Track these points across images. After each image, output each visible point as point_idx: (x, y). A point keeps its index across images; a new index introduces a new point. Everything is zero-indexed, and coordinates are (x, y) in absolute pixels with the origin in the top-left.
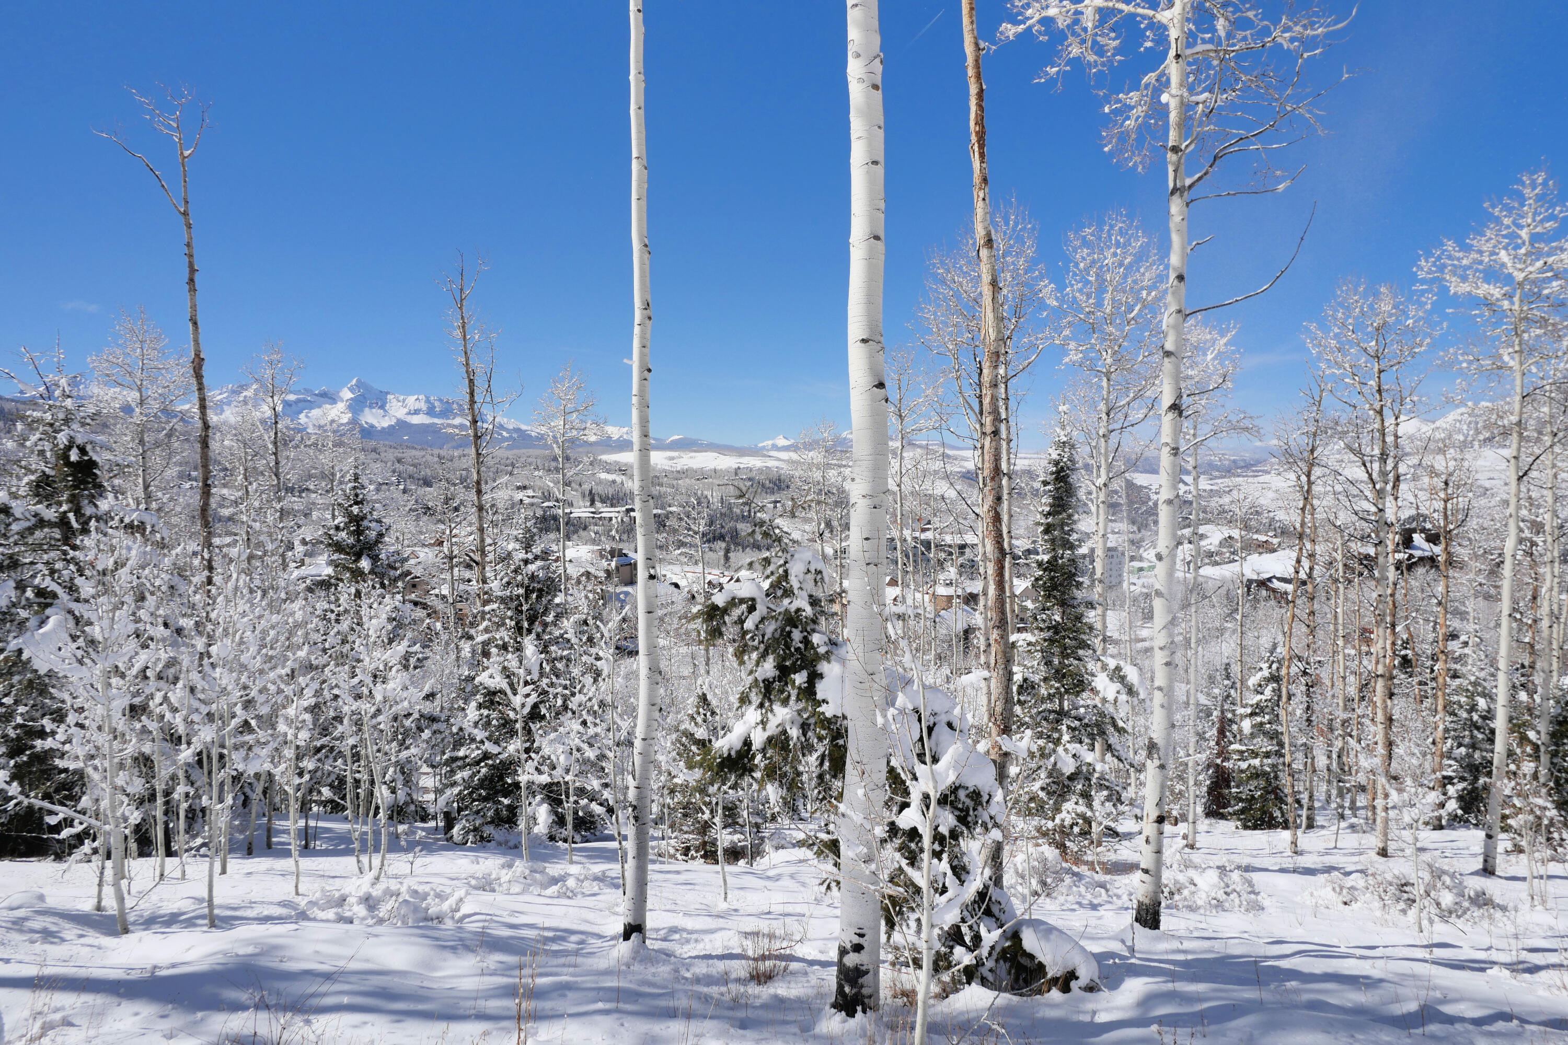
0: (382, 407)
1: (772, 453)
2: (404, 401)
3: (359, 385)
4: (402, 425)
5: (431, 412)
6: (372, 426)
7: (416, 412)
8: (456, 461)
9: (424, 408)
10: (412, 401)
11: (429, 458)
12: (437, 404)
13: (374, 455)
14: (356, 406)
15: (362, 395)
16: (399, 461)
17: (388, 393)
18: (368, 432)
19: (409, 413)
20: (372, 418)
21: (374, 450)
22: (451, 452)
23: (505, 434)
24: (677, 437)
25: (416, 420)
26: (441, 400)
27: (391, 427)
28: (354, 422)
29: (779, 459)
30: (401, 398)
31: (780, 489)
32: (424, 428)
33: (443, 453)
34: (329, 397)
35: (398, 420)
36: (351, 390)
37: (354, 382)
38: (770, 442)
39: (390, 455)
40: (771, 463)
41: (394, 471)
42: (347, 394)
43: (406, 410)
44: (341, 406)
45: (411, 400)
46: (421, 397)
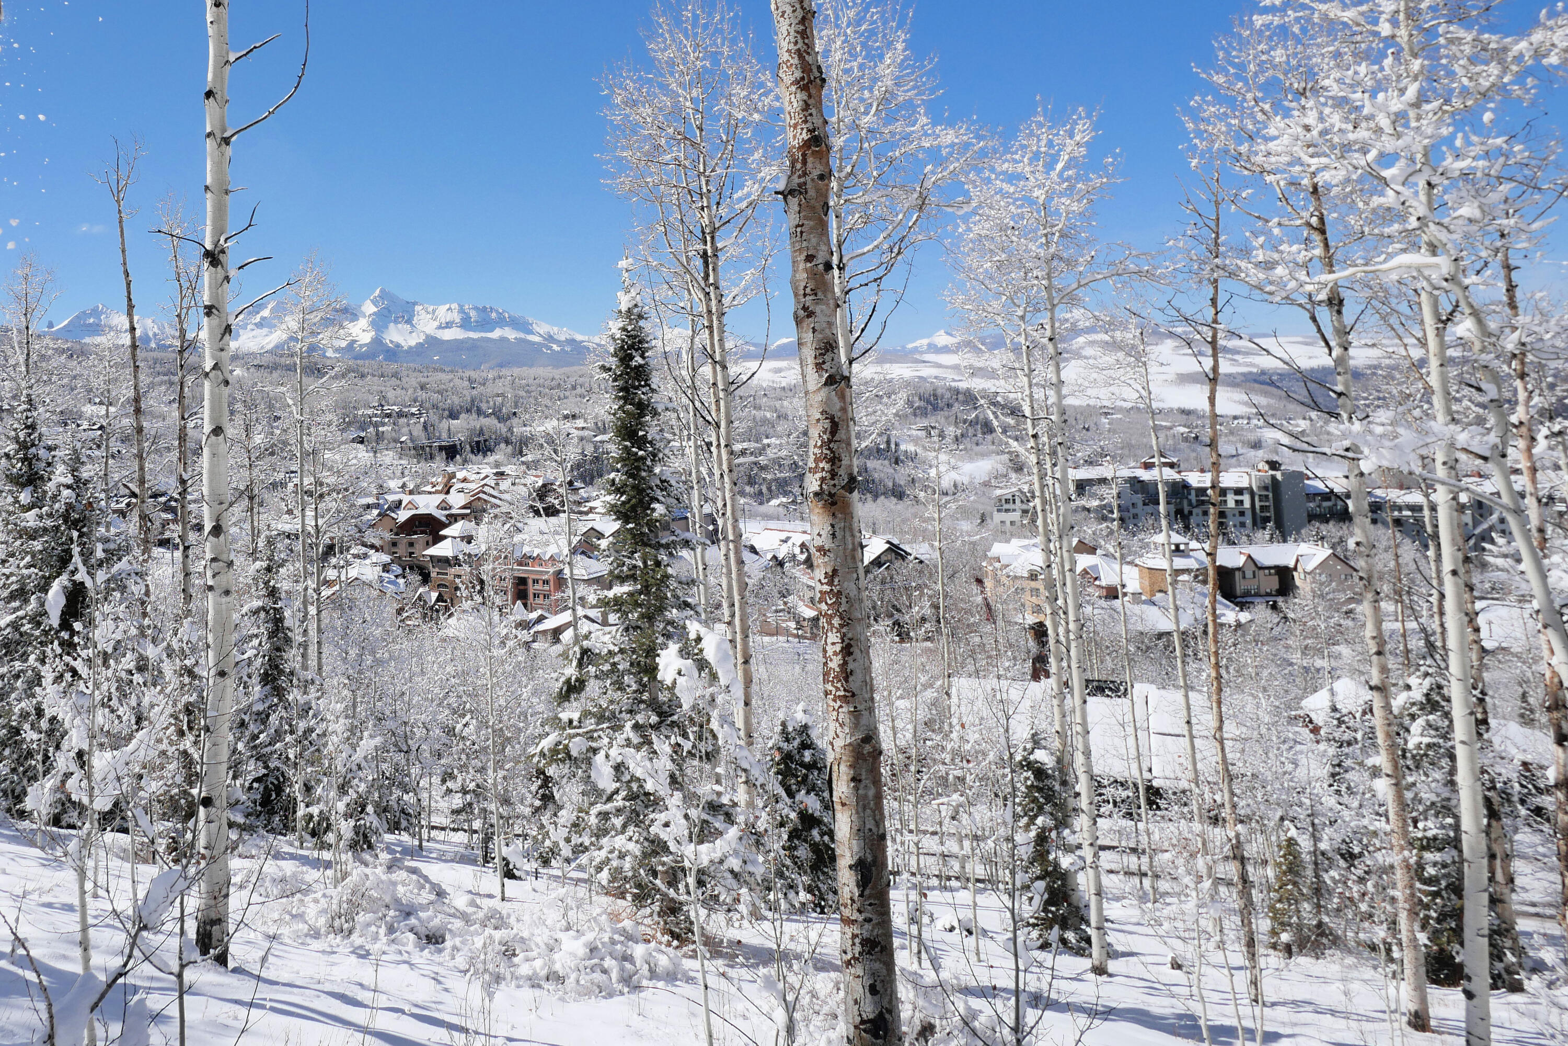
0: (409, 322)
1: (927, 357)
2: (434, 311)
3: (384, 295)
4: (432, 342)
5: (466, 324)
6: (398, 346)
7: (448, 325)
8: (489, 384)
9: (458, 320)
10: (444, 312)
11: (457, 382)
12: (473, 314)
13: (394, 381)
14: (380, 322)
15: (387, 309)
16: (423, 387)
17: (415, 304)
18: (393, 353)
19: (440, 327)
20: (398, 335)
21: (395, 375)
22: (484, 375)
23: (555, 347)
24: (785, 341)
25: (448, 335)
26: (476, 308)
27: (419, 345)
28: (377, 341)
29: (939, 366)
31: (935, 408)
32: (457, 345)
33: (474, 375)
34: (350, 313)
35: (427, 336)
36: (374, 302)
37: (377, 292)
38: (925, 342)
39: (412, 381)
40: (926, 372)
41: (415, 401)
42: (369, 308)
43: (436, 324)
44: (363, 323)
45: (442, 310)
46: (455, 306)
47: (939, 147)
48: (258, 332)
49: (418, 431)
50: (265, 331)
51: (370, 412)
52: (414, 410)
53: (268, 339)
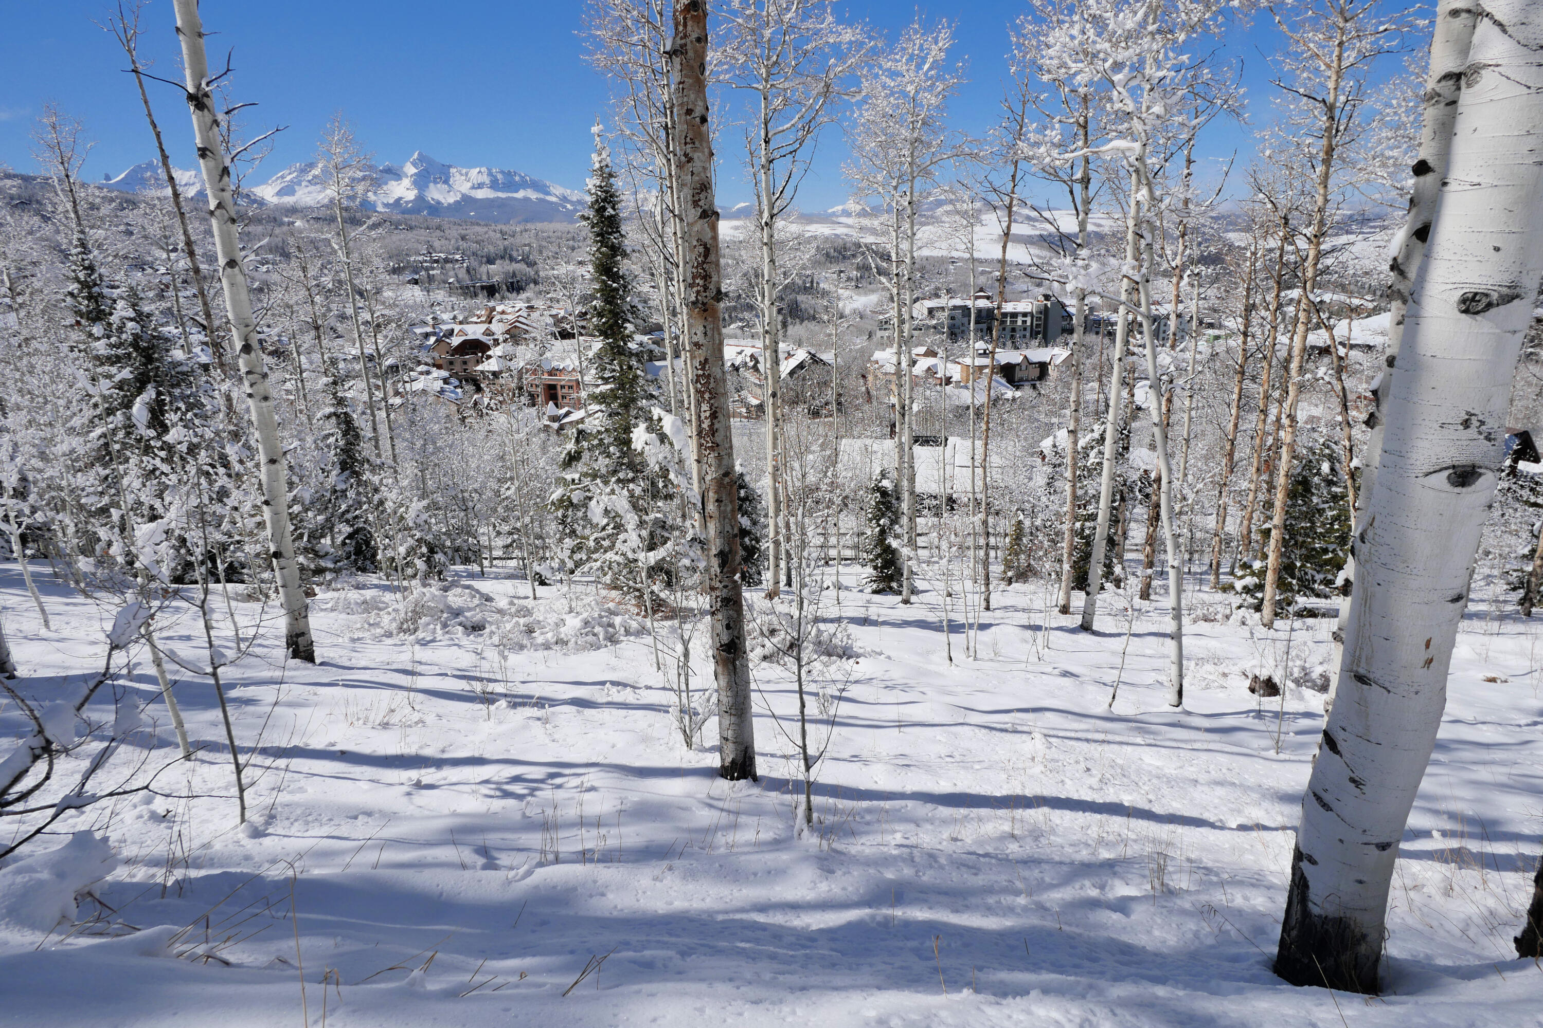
0: (446, 182)
1: (843, 220)
2: (467, 174)
3: (421, 158)
4: (467, 200)
5: (494, 185)
6: (439, 203)
7: (480, 186)
8: (518, 236)
9: (487, 182)
10: (476, 174)
11: (491, 234)
12: (500, 176)
13: (438, 233)
14: (421, 181)
15: (426, 170)
16: (463, 238)
17: (450, 166)
18: (436, 209)
19: (473, 188)
20: (437, 194)
21: (439, 228)
22: (513, 228)
23: (569, 206)
24: (743, 204)
25: (480, 194)
26: (502, 172)
27: (457, 202)
28: (420, 198)
29: (848, 226)
30: (464, 171)
31: (844, 257)
32: (488, 204)
33: (505, 228)
34: (394, 174)
35: (463, 195)
36: (414, 164)
37: (416, 156)
38: (840, 208)
39: (454, 232)
40: (840, 231)
41: (458, 249)
42: (411, 170)
43: (469, 185)
44: (406, 182)
45: (474, 172)
46: (483, 169)
47: (840, 42)
48: (311, 188)
49: (462, 274)
50: (318, 187)
51: (421, 258)
52: (458, 257)
53: (323, 195)
